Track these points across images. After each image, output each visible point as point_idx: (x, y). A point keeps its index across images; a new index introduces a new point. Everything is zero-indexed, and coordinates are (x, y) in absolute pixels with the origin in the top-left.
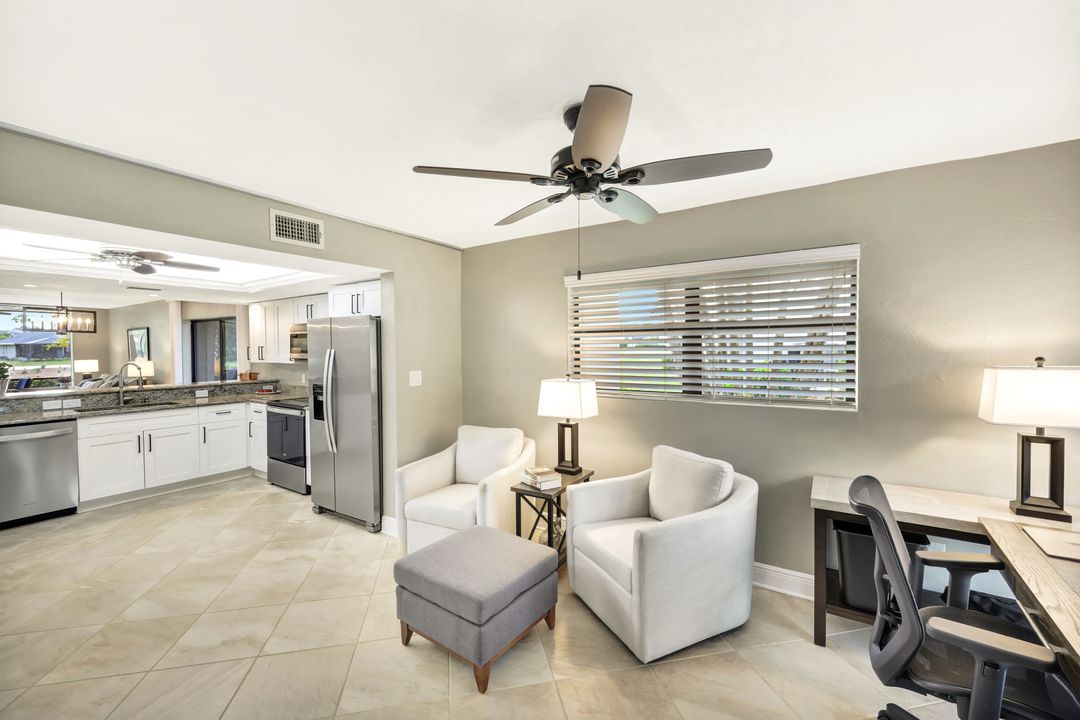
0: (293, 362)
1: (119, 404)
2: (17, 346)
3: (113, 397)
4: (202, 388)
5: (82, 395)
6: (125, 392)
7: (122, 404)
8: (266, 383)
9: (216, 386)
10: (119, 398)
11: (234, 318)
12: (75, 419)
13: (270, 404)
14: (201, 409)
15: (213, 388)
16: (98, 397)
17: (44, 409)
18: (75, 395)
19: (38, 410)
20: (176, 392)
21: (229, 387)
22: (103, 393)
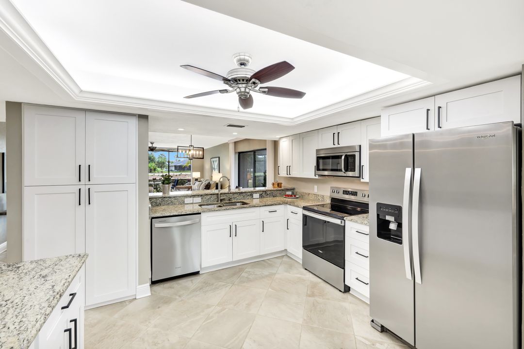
0: (317, 177)
1: (218, 201)
2: (175, 166)
3: (215, 197)
4: (256, 192)
5: (202, 195)
6: (221, 194)
7: (219, 202)
8: (288, 190)
9: (263, 191)
10: (218, 197)
11: (266, 149)
12: (200, 213)
13: (305, 208)
14: (261, 207)
15: (262, 193)
16: (208, 197)
17: (185, 203)
18: (198, 195)
19: (183, 203)
20: (244, 194)
21: (270, 192)
22: (211, 194)
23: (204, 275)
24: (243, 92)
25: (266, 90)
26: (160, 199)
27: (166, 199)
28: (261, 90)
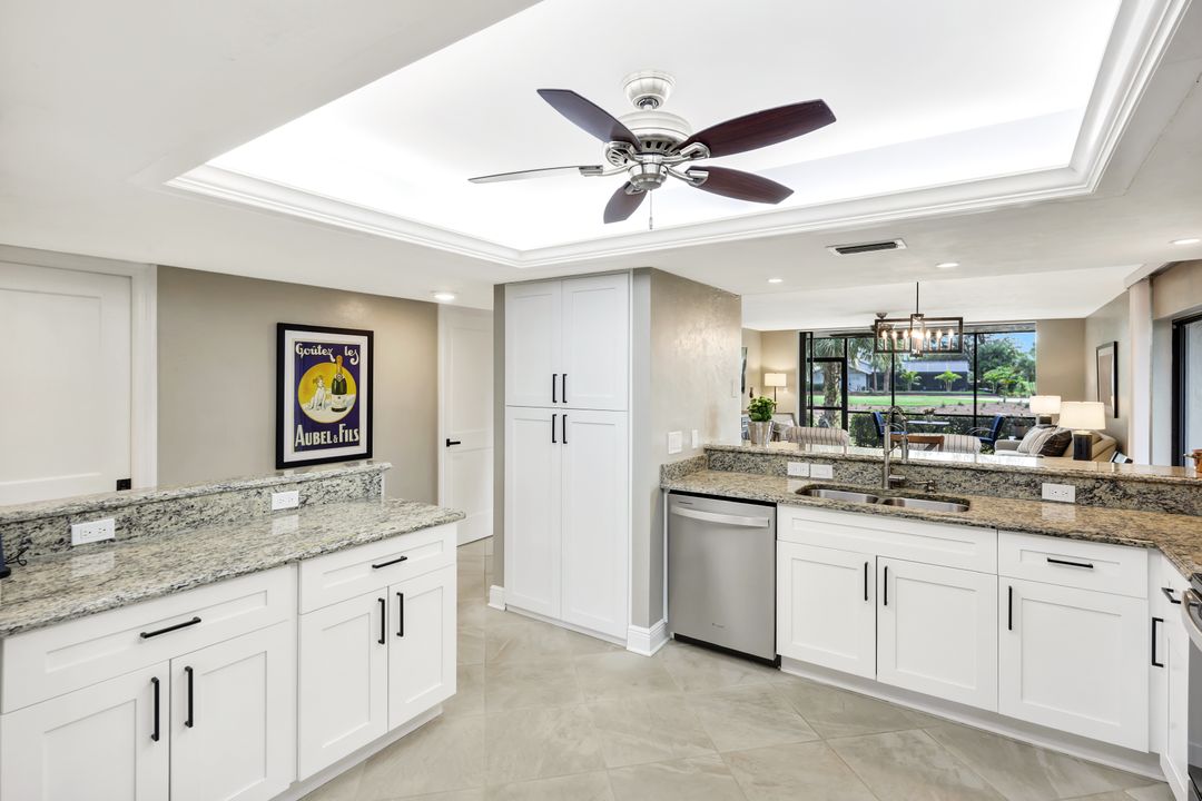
3: (876, 469)
4: (1058, 477)
5: (834, 460)
6: (891, 463)
7: (886, 488)
9: (1098, 480)
10: (883, 473)
12: (776, 504)
15: (1089, 484)
16: (857, 467)
17: (789, 474)
18: (826, 458)
19: (782, 474)
20: (995, 478)
21: (1142, 488)
22: (863, 461)
23: (788, 679)
24: (652, 175)
25: (705, 174)
26: (731, 455)
27: (745, 457)
28: (694, 173)
